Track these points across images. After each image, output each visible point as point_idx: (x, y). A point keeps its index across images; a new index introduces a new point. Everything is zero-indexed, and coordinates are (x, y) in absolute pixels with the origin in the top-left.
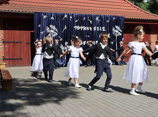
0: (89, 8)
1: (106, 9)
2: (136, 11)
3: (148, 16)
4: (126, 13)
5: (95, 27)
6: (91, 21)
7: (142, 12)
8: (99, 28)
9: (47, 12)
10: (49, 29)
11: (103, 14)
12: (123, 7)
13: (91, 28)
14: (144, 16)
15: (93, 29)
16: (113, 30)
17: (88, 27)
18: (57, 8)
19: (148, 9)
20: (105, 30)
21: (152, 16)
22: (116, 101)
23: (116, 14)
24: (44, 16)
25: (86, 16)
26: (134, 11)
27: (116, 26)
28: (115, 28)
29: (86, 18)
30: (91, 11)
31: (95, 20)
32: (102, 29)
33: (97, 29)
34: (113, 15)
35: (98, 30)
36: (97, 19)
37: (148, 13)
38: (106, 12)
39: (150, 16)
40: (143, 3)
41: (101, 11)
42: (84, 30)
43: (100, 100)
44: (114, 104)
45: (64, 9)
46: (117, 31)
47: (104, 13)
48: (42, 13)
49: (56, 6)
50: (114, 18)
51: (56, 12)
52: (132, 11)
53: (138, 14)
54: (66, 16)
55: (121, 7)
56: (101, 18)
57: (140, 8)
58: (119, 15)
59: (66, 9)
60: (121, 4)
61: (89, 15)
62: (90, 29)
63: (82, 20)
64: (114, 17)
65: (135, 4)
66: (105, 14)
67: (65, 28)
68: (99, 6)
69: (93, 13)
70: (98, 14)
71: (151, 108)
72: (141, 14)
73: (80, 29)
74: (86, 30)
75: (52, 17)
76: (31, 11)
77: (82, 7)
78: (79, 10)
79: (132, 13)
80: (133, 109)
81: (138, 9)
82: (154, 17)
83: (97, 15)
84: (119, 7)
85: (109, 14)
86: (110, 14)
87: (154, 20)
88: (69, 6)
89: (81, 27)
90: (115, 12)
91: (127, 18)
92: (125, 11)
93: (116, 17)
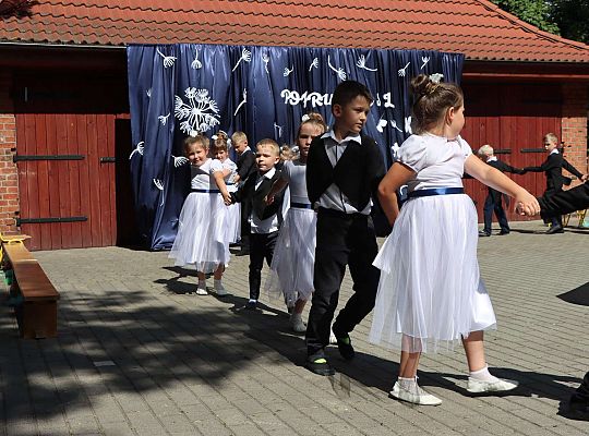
0: (332, 24)
1: (394, 27)
2: (506, 32)
3: (550, 50)
4: (469, 39)
6: (340, 72)
7: (528, 35)
9: (175, 42)
10: (181, 103)
11: (383, 46)
12: (458, 19)
14: (534, 49)
17: (327, 96)
18: (213, 28)
19: (549, 21)
20: (393, 106)
21: (566, 50)
23: (428, 46)
24: (167, 59)
25: (321, 54)
26: (496, 33)
29: (322, 62)
30: (340, 34)
31: (357, 70)
34: (419, 46)
36: (362, 63)
37: (550, 40)
38: (394, 36)
39: (557, 50)
41: (376, 35)
42: (314, 106)
45: (238, 30)
47: (386, 43)
48: (155, 46)
49: (207, 18)
50: (425, 61)
52: (490, 32)
53: (515, 42)
54: (245, 56)
55: (451, 19)
56: (375, 59)
57: (519, 21)
58: (444, 48)
59: (244, 29)
60: (450, 7)
61: (330, 51)
64: (425, 54)
65: (501, 6)
66: (392, 45)
68: (368, 14)
70: (363, 44)
72: (523, 42)
73: (301, 103)
74: (320, 104)
75: (196, 61)
76: (115, 41)
77: (305, 22)
78: (293, 32)
79: (493, 40)
81: (512, 22)
82: (574, 50)
83: (360, 51)
84: (442, 18)
85: (404, 44)
86: (410, 46)
87: (574, 63)
88: (257, 20)
89: (304, 95)
90: (428, 38)
91: (473, 58)
92: (466, 31)
93: (434, 55)
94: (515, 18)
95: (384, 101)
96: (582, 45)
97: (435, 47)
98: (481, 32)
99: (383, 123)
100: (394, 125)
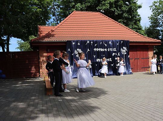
0: (104, 35)
1: (116, 36)
2: (137, 36)
3: (146, 39)
4: (130, 38)
6: (106, 45)
8: (112, 49)
9: (75, 40)
10: (76, 51)
11: (114, 39)
12: (128, 34)
13: (106, 49)
14: (143, 39)
16: (121, 50)
17: (103, 49)
18: (82, 37)
21: (148, 39)
22: (125, 102)
23: (122, 39)
24: (73, 43)
25: (102, 41)
26: (135, 36)
27: (123, 47)
28: (123, 49)
30: (106, 37)
33: (110, 50)
34: (121, 39)
36: (110, 43)
42: (101, 51)
43: (113, 101)
44: (123, 103)
45: (87, 37)
46: (124, 51)
48: (72, 41)
49: (81, 35)
50: (122, 42)
51: (81, 40)
53: (139, 38)
54: (88, 42)
56: (113, 42)
58: (126, 40)
60: (126, 32)
61: (104, 41)
63: (100, 44)
65: (136, 32)
66: (116, 39)
67: (88, 50)
68: (111, 34)
69: (107, 39)
70: (110, 39)
71: (149, 106)
72: (141, 38)
73: (99, 50)
75: (79, 44)
76: (64, 40)
77: (99, 35)
78: (97, 37)
79: (135, 38)
80: (136, 107)
82: (150, 40)
86: (119, 39)
88: (90, 35)
89: (99, 49)
91: (131, 41)
92: (129, 36)
93: (123, 41)
94: (139, 34)
95: (114, 50)
96: (151, 38)
97: (124, 39)
98: (132, 36)
99: (114, 54)
100: (116, 54)
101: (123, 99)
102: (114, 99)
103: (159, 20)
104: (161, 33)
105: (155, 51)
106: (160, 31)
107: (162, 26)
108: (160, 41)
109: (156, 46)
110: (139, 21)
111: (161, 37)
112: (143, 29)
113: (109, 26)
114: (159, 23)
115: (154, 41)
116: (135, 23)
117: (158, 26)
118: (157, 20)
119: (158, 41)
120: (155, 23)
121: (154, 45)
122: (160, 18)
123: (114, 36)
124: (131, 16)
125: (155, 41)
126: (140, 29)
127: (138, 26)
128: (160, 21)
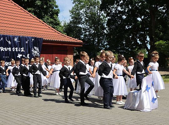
0: (7, 28)
1: (25, 30)
2: (53, 34)
3: (64, 38)
4: (44, 35)
5: (14, 48)
6: (9, 42)
7: (59, 35)
8: (18, 49)
11: (21, 35)
13: (10, 48)
14: (60, 38)
15: (12, 50)
16: (32, 51)
17: (5, 48)
19: (64, 32)
20: (24, 51)
21: (68, 39)
23: (34, 36)
25: (4, 37)
26: (51, 33)
27: (35, 47)
28: (34, 49)
29: (4, 39)
30: (10, 31)
31: (14, 41)
32: (21, 50)
33: (15, 50)
34: (31, 36)
35: (17, 51)
36: (16, 40)
37: (64, 36)
38: (25, 33)
39: (66, 39)
40: (60, 26)
41: (20, 32)
42: (1, 51)
46: (36, 52)
50: (33, 40)
53: (56, 36)
55: (39, 29)
56: (20, 38)
57: (57, 31)
58: (38, 37)
60: (39, 26)
61: (7, 36)
62: (8, 50)
64: (33, 38)
65: (52, 27)
66: (24, 35)
68: (18, 27)
69: (11, 34)
70: (16, 34)
74: (4, 50)
79: (50, 35)
83: (15, 36)
84: (37, 29)
85: (27, 35)
86: (29, 36)
87: (70, 42)
90: (34, 34)
91: (45, 39)
92: (44, 32)
93: (35, 38)
94: (56, 30)
96: (71, 38)
97: (36, 36)
98: (48, 33)
99: (21, 55)
100: (24, 56)
101: (33, 119)
102: (19, 119)
103: (81, 15)
104: (83, 31)
105: (75, 54)
106: (82, 29)
107: (85, 24)
108: (82, 41)
109: (76, 47)
110: (57, 13)
111: (82, 36)
112: (62, 24)
113: (15, 15)
114: (82, 19)
115: (74, 41)
116: (52, 16)
117: (79, 23)
118: (78, 14)
119: (79, 42)
120: (76, 18)
121: (74, 46)
122: (82, 13)
123: (22, 30)
124: (47, 5)
125: (76, 41)
126: (58, 24)
127: (55, 20)
128: (83, 17)
